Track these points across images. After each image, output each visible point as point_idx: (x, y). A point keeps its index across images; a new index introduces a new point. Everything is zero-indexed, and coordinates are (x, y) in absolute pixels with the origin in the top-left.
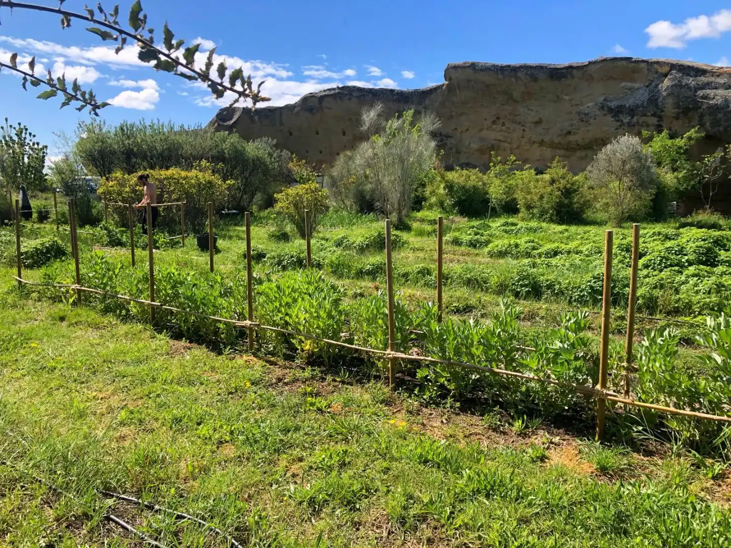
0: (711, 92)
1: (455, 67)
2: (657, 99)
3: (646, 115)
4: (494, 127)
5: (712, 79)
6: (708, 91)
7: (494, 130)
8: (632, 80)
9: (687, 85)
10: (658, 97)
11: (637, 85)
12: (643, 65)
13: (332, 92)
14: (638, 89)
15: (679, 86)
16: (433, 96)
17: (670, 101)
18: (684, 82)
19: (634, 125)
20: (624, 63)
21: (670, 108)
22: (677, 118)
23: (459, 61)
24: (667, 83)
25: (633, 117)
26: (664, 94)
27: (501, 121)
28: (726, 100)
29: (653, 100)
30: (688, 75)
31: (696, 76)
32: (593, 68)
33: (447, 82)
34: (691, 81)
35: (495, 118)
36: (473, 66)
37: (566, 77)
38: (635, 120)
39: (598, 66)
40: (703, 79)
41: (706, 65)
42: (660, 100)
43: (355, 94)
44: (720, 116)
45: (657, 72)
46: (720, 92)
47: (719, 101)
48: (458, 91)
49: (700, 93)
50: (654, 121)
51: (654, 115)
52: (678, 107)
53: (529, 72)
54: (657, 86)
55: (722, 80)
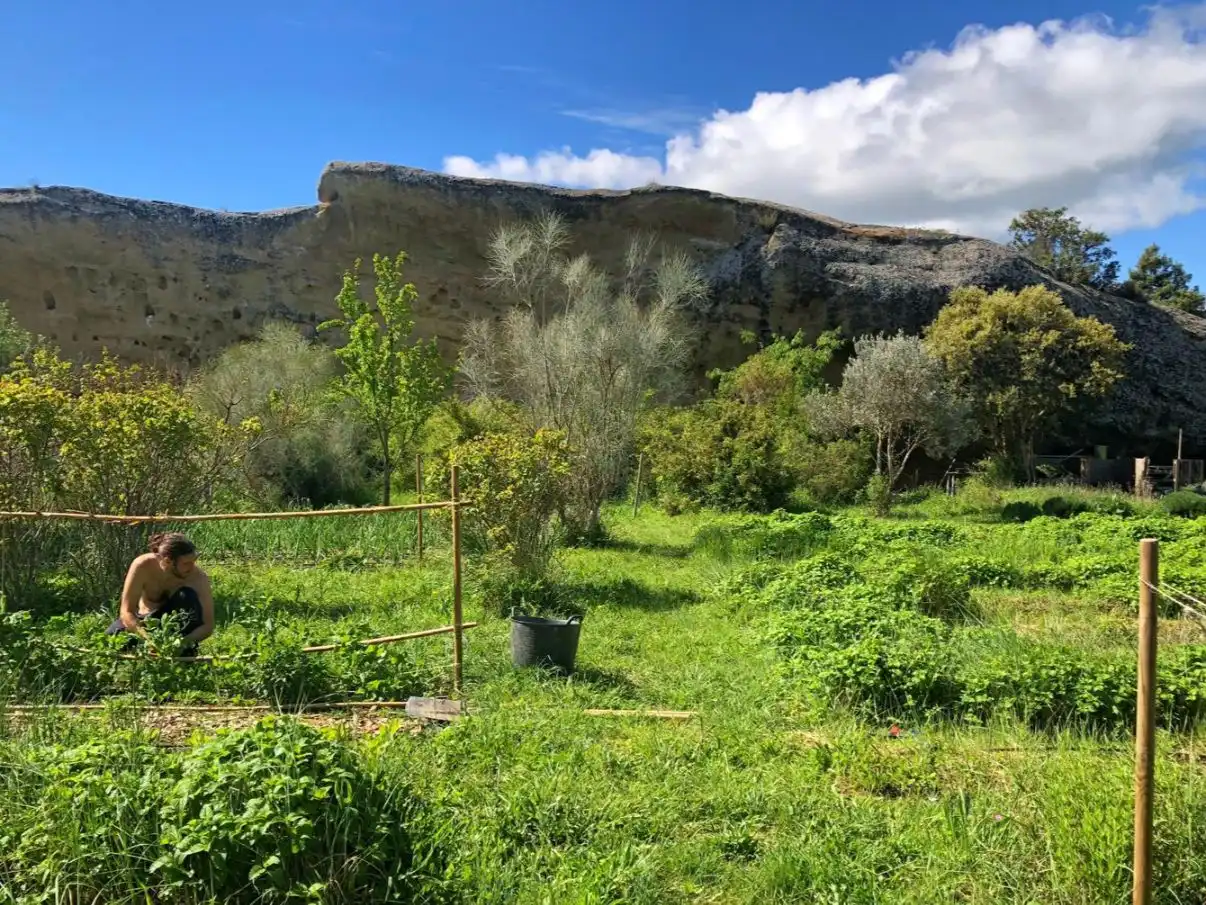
0: (849, 268)
1: (348, 172)
2: (758, 275)
3: (740, 303)
4: (435, 308)
5: (846, 244)
6: (844, 266)
7: (433, 315)
8: (710, 236)
9: (808, 250)
10: (761, 270)
11: (716, 244)
12: (728, 208)
13: (19, 198)
14: (720, 252)
15: (794, 251)
16: (291, 230)
17: (781, 279)
18: (803, 246)
19: (718, 321)
20: (696, 198)
21: (781, 294)
22: (791, 310)
23: (358, 161)
24: (774, 244)
25: (716, 304)
26: (772, 264)
27: (450, 297)
28: (874, 283)
29: (752, 274)
30: (807, 233)
31: (820, 237)
32: (641, 204)
33: (327, 204)
34: (812, 244)
35: (435, 291)
36: (390, 171)
37: (585, 216)
38: (720, 309)
39: (651, 200)
40: (833, 244)
41: (830, 219)
42: (764, 275)
43: (87, 209)
44: (866, 309)
45: (752, 224)
46: (863, 267)
47: (862, 283)
48: (351, 225)
49: (832, 267)
50: (753, 313)
51: (754, 303)
52: (795, 290)
53: (514, 200)
54: (756, 249)
55: (861, 248)
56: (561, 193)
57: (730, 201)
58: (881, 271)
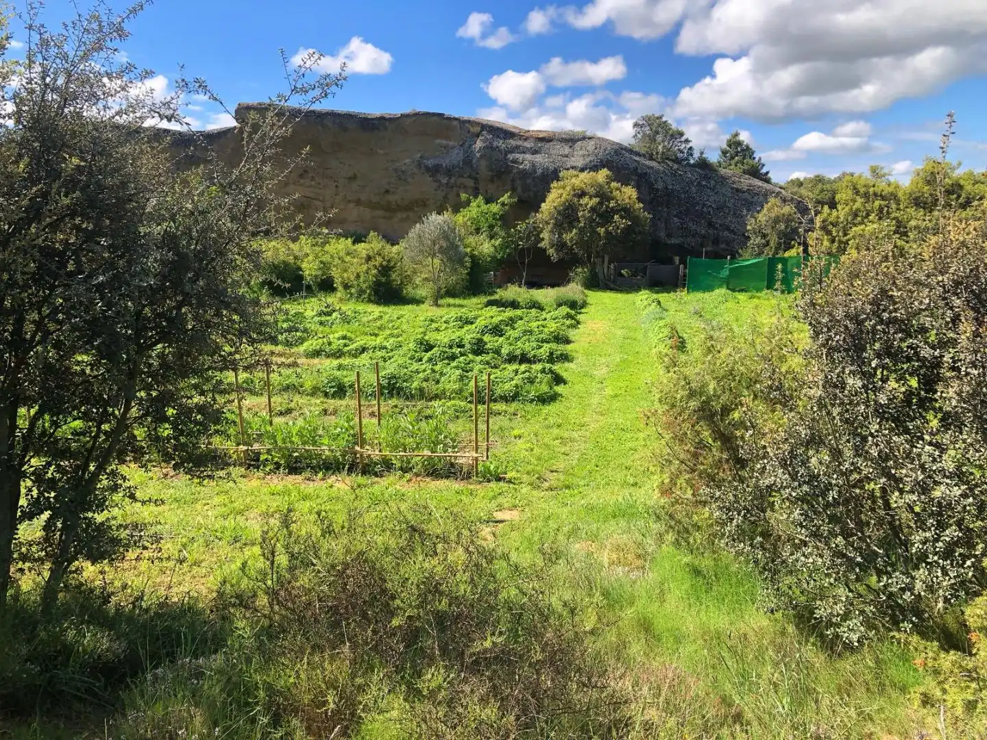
0: (520, 157)
1: (248, 108)
2: (471, 161)
3: (462, 176)
4: (302, 181)
5: (520, 143)
6: (517, 156)
7: (302, 185)
8: (447, 138)
9: (497, 147)
10: (473, 158)
11: (451, 143)
12: (455, 123)
14: (453, 148)
15: (490, 148)
16: (223, 140)
17: (483, 163)
18: (495, 144)
19: (452, 187)
20: (436, 118)
21: (484, 171)
22: (492, 181)
24: (479, 144)
25: (450, 178)
26: (478, 155)
27: (310, 175)
28: (533, 165)
29: (468, 161)
30: (498, 137)
31: (505, 139)
32: (407, 122)
33: (239, 125)
34: (500, 143)
35: (302, 172)
36: (270, 106)
37: (378, 129)
38: (452, 180)
39: (411, 120)
40: (513, 142)
41: (514, 127)
42: (474, 161)
44: (529, 181)
45: (469, 132)
46: (528, 156)
47: (526, 166)
49: (511, 157)
50: (470, 183)
51: (470, 177)
52: (491, 170)
53: (338, 121)
54: (470, 146)
55: (528, 145)
56: (363, 116)
57: (455, 119)
58: (538, 158)
